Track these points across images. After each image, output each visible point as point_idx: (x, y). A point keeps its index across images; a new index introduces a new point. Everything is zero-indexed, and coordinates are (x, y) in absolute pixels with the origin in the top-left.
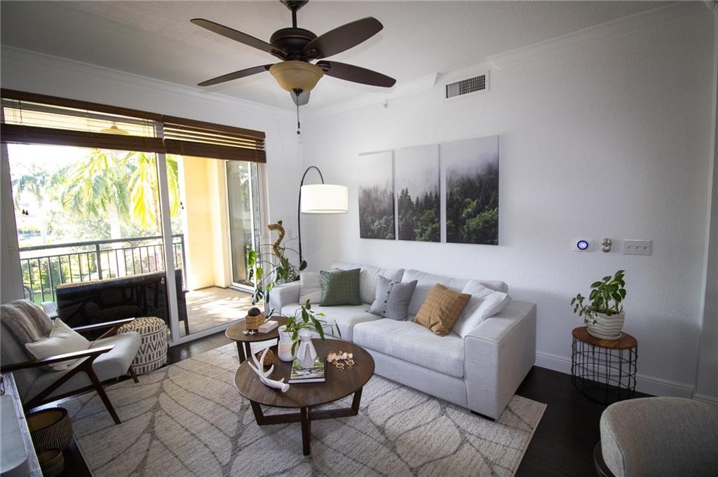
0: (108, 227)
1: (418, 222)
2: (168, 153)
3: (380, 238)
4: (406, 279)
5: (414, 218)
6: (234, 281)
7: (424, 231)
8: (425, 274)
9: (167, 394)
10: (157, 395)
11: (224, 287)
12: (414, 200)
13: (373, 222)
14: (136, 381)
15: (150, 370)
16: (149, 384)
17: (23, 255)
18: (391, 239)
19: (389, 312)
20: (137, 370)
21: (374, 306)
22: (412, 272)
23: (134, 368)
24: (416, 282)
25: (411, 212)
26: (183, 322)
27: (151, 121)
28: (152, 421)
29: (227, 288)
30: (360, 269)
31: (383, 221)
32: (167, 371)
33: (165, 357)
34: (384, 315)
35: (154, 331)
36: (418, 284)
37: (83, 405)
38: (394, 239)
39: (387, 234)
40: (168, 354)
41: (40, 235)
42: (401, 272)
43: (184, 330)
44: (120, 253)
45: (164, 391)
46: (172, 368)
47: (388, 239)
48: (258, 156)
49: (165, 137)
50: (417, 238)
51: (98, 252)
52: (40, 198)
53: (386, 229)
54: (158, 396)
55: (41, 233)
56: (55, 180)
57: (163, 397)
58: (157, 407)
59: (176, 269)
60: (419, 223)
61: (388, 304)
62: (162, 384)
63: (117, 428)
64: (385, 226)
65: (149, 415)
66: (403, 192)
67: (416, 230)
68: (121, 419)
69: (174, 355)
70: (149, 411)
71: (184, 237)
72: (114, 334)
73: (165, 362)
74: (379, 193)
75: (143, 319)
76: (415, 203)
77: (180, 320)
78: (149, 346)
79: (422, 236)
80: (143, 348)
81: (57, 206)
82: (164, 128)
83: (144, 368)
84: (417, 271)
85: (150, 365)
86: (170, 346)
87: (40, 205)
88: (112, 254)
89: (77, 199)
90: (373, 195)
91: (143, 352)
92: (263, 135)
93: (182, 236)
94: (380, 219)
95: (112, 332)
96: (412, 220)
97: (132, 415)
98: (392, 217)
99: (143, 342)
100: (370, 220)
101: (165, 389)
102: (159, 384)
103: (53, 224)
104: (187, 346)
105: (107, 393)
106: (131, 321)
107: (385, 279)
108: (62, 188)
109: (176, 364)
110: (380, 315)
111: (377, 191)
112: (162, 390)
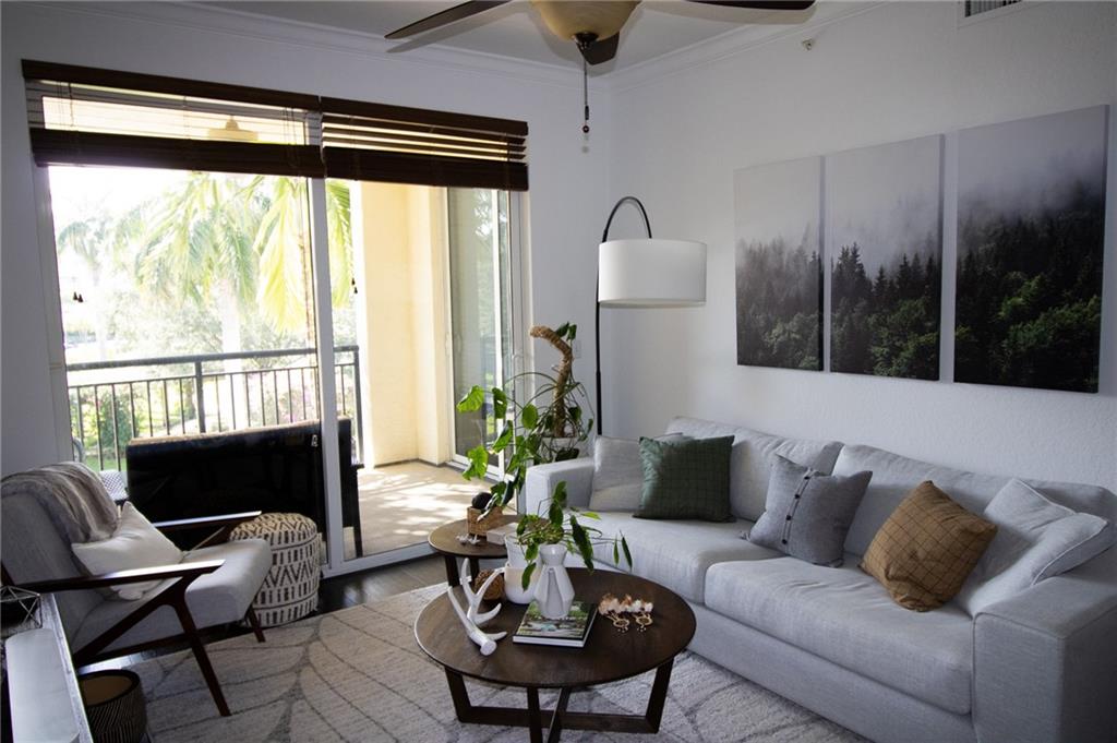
0: (217, 328)
1: (884, 329)
2: (329, 176)
3: (784, 366)
4: (844, 467)
5: (872, 320)
6: (457, 452)
7: (895, 351)
8: (893, 458)
9: (315, 670)
10: (296, 669)
11: (436, 461)
12: (872, 273)
13: (770, 326)
14: (261, 639)
15: (285, 619)
16: (283, 648)
17: (73, 378)
18: (813, 368)
19: (796, 543)
20: (263, 616)
21: (762, 526)
22: (862, 451)
23: (257, 613)
24: (867, 476)
25: (864, 303)
26: (350, 530)
27: (300, 110)
28: (286, 718)
29: (443, 465)
30: (732, 438)
31: (793, 324)
32: (317, 625)
33: (313, 597)
34: (785, 548)
35: (296, 542)
36: (875, 481)
37: (167, 672)
38: (821, 368)
39: (802, 358)
40: (320, 591)
41: (95, 340)
42: (833, 451)
43: (353, 547)
44: (239, 379)
45: (309, 663)
46: (327, 620)
47: (806, 369)
48: (512, 177)
49: (326, 144)
50: (877, 368)
51: (200, 377)
52: (96, 266)
53: (800, 345)
54: (298, 673)
55: (97, 337)
56: (123, 231)
57: (307, 675)
58: (296, 693)
59: (341, 417)
60: (885, 333)
61: (793, 523)
62: (307, 650)
63: (223, 723)
64: (798, 337)
65: (282, 707)
66: (845, 254)
67: (875, 350)
68: (232, 707)
69: (332, 594)
70: (281, 698)
71: (360, 352)
72: (223, 539)
73: (314, 607)
74: (785, 257)
75: (276, 515)
76: (874, 281)
77: (346, 524)
78: (286, 571)
79: (890, 365)
80: (275, 573)
81: (126, 283)
82: (325, 125)
83: (275, 614)
84: (873, 450)
85: (286, 609)
86: (326, 577)
87: (96, 280)
88: (224, 383)
89: (162, 271)
90: (771, 262)
91: (275, 583)
92: (522, 128)
93: (355, 349)
94: (788, 321)
95: (219, 536)
96: (867, 324)
97: (252, 702)
98: (815, 315)
99: (275, 563)
100: (762, 323)
101: (312, 660)
102: (301, 649)
103: (118, 319)
104: (357, 578)
105: (210, 656)
106: (253, 518)
107: (790, 463)
108: (135, 245)
109: (334, 613)
110: (772, 548)
111: (780, 253)
112: (305, 662)
